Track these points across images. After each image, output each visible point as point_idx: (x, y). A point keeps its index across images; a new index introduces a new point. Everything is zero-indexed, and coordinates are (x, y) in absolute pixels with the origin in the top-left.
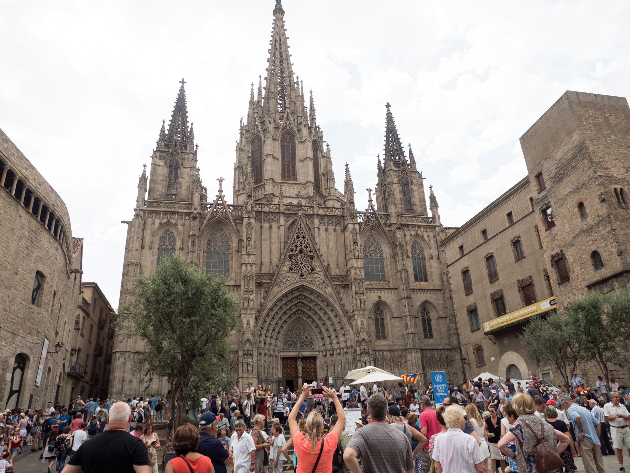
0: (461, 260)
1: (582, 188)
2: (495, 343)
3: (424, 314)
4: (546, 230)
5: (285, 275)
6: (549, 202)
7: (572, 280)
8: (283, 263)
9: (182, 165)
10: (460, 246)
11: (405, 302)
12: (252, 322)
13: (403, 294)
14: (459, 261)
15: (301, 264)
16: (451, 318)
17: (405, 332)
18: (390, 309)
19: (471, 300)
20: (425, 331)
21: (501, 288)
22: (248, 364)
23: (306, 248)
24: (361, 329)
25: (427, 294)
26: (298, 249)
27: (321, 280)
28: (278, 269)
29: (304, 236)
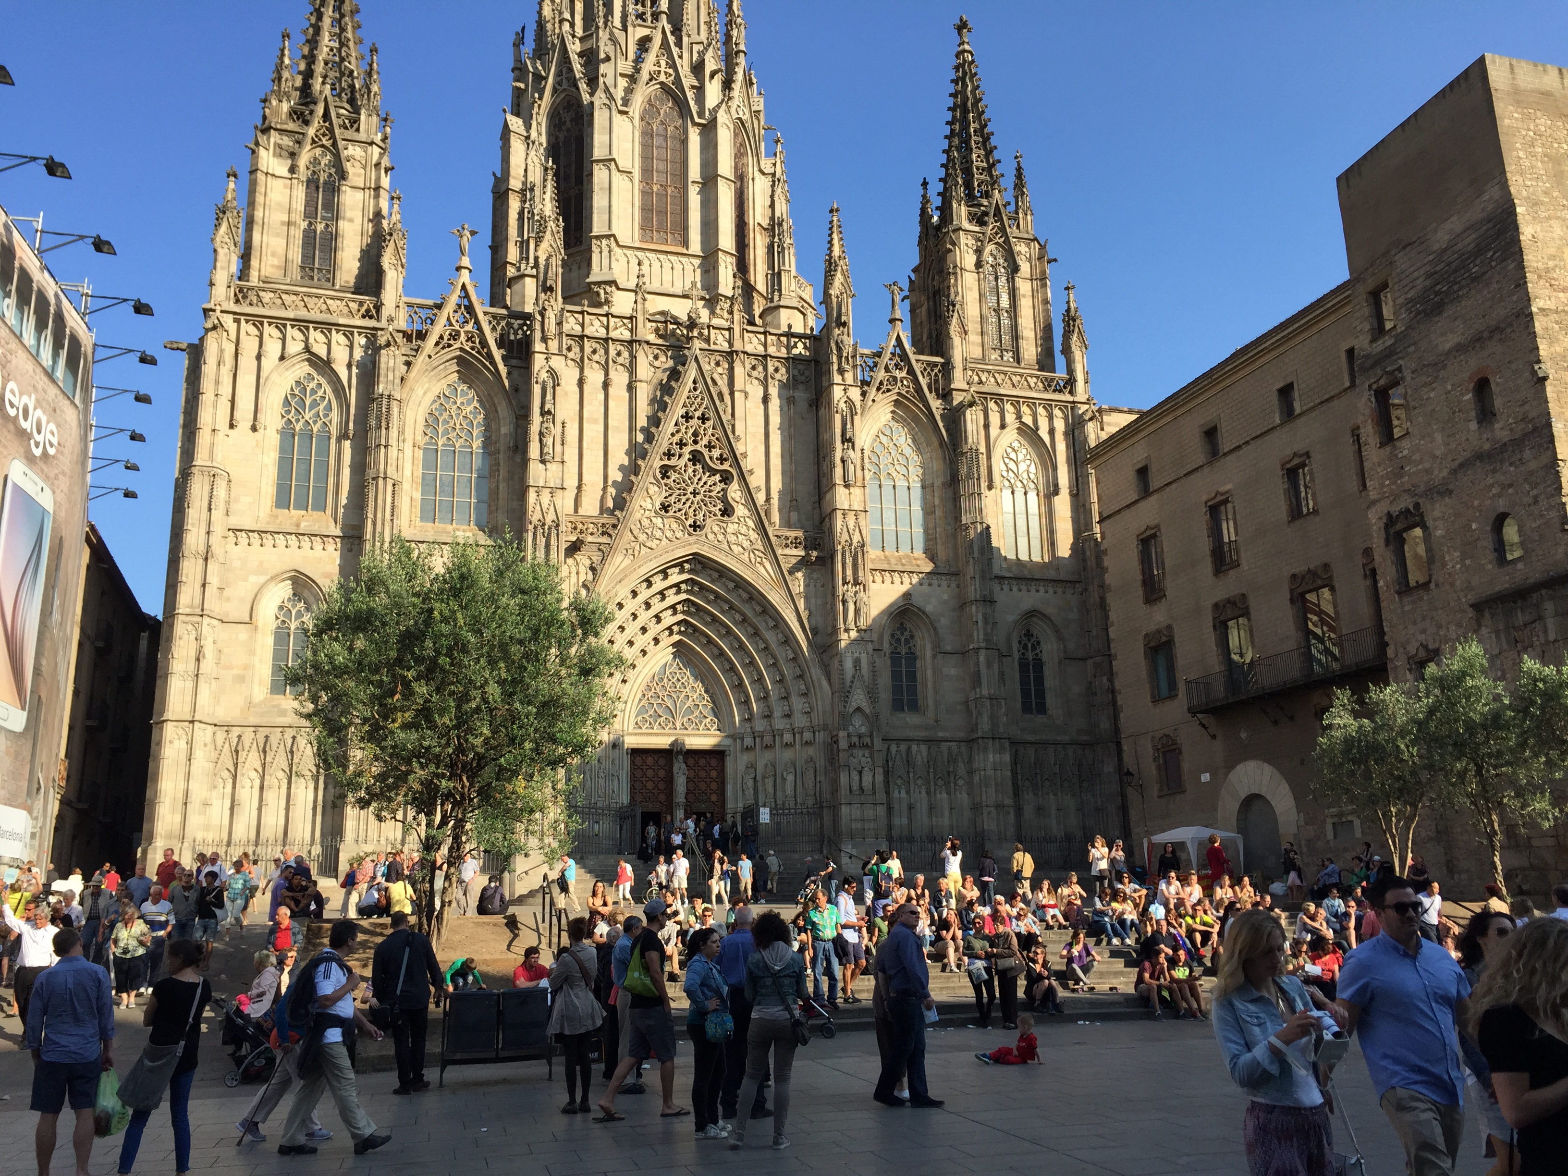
0: (1142, 505)
1: (1490, 338)
2: (1214, 737)
3: (1025, 647)
4: (1382, 445)
5: (647, 523)
6: (1399, 369)
7: (1437, 585)
8: (644, 489)
10: (1139, 466)
11: (976, 612)
13: (973, 591)
14: (1133, 508)
15: (695, 493)
16: (1099, 659)
17: (972, 696)
18: (935, 629)
19: (1158, 616)
20: (1025, 693)
21: (1244, 591)
23: (710, 451)
24: (852, 682)
25: (1038, 591)
26: (687, 450)
27: (747, 543)
28: (628, 506)
29: (703, 415)
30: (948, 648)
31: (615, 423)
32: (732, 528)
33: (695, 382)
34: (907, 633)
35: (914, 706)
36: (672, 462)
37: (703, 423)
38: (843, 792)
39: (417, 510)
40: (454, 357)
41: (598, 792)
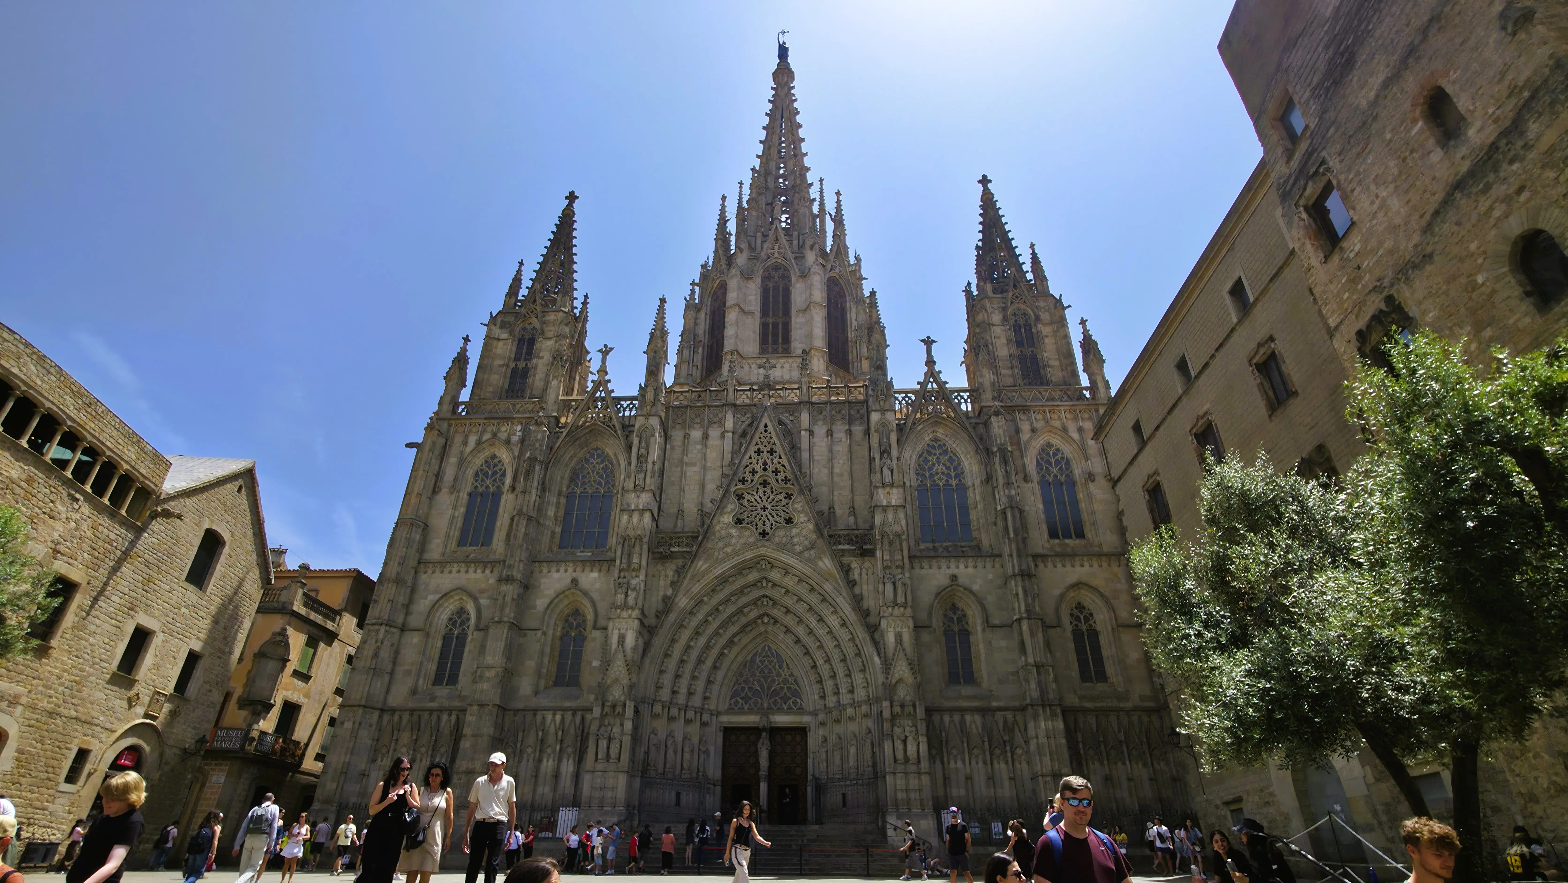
0: (1140, 457)
3: (1078, 620)
5: (724, 534)
8: (720, 507)
10: (1133, 423)
11: (1017, 587)
12: (631, 640)
14: (1136, 463)
15: (764, 509)
17: (1020, 665)
18: (982, 605)
20: (1083, 664)
22: (610, 739)
23: (776, 475)
24: (894, 655)
25: (1082, 566)
26: (757, 476)
27: (806, 543)
28: (708, 522)
29: (772, 449)
30: (997, 622)
31: (709, 464)
32: (795, 531)
33: (766, 426)
34: (959, 612)
35: (970, 678)
36: (747, 486)
37: (772, 455)
38: (888, 763)
39: (557, 540)
40: (591, 431)
41: (682, 765)
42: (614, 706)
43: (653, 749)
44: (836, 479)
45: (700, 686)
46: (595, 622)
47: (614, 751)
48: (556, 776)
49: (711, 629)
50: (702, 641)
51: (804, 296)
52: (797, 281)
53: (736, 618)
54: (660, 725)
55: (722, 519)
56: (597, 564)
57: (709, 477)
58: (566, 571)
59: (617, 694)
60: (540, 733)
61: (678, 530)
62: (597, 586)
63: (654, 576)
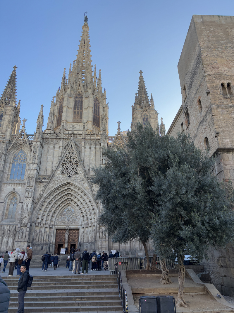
1: (199, 88)
4: (187, 129)
5: (58, 176)
6: (187, 106)
8: (57, 168)
9: (5, 113)
12: (30, 206)
15: (70, 169)
22: (23, 233)
23: (74, 159)
26: (68, 160)
27: (81, 179)
28: (53, 173)
29: (73, 152)
31: (55, 156)
32: (78, 176)
33: (72, 145)
36: (65, 162)
37: (73, 154)
38: (97, 238)
39: (9, 177)
40: (20, 145)
41: (44, 239)
42: (24, 224)
43: (35, 235)
44: (91, 161)
45: (50, 218)
46: (20, 201)
47: (24, 236)
48: (7, 243)
49: (53, 202)
50: (51, 206)
51: (87, 104)
52: (85, 99)
53: (60, 199)
54: (38, 229)
55: (57, 172)
56: (21, 184)
57: (54, 159)
58: (12, 186)
59: (25, 221)
60: (3, 232)
61: (45, 175)
62: (21, 190)
63: (37, 188)
